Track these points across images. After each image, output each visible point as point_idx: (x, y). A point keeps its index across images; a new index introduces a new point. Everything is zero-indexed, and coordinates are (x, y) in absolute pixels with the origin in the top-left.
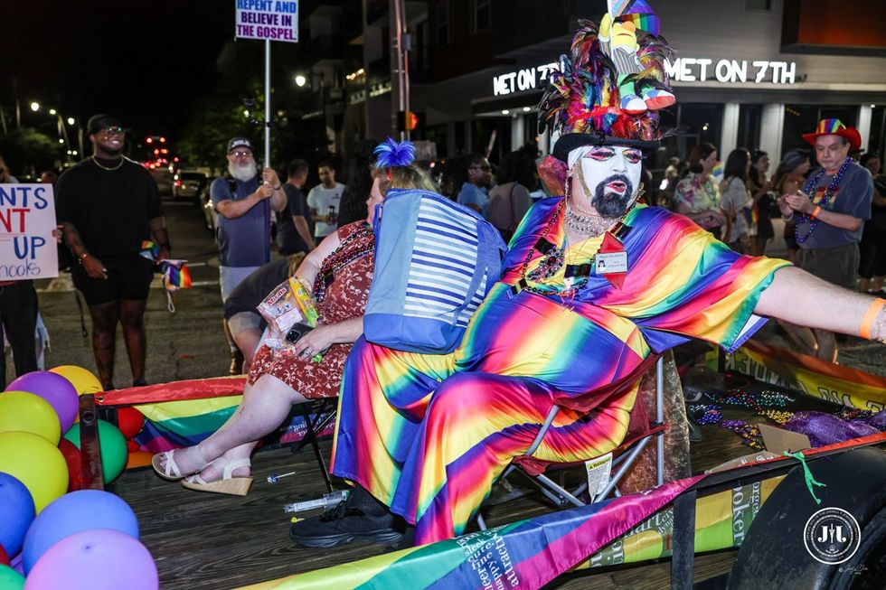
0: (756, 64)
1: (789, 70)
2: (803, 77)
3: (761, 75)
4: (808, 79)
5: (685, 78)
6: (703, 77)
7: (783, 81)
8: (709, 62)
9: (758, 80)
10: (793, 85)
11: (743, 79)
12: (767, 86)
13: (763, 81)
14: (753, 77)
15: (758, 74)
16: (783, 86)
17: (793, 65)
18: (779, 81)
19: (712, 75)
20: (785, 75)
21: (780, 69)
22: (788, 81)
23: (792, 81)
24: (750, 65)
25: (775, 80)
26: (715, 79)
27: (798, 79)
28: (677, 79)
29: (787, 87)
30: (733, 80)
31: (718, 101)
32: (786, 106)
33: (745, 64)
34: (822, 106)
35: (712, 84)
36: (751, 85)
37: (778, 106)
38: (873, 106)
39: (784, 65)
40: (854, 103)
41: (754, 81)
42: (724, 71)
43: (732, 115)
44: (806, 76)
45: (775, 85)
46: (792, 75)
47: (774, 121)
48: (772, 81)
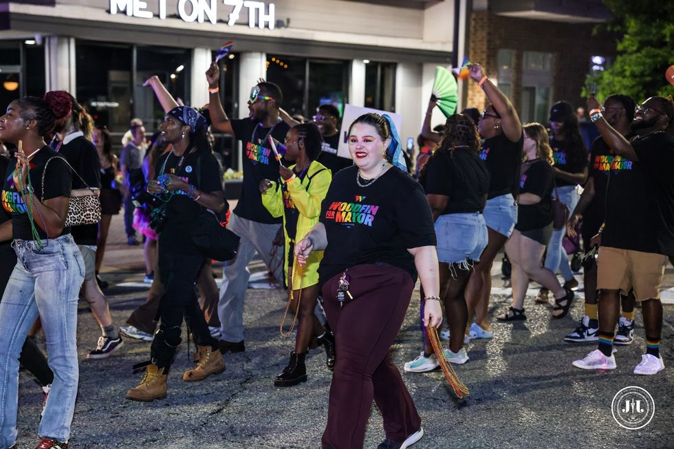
0: (228, 2)
1: (267, 12)
2: (285, 22)
3: (234, 17)
4: (291, 25)
5: (138, 13)
6: (163, 15)
9: (231, 23)
10: (273, 32)
11: (214, 19)
12: (243, 30)
13: (237, 23)
14: (225, 19)
15: (231, 15)
16: (261, 32)
17: (272, 6)
18: (257, 25)
19: (173, 12)
20: (263, 18)
21: (257, 10)
22: (267, 26)
23: (272, 25)
24: (221, 3)
25: (252, 23)
26: (178, 17)
27: (279, 24)
28: (129, 13)
29: (267, 33)
30: (201, 20)
31: (185, 44)
32: (269, 59)
34: (311, 58)
35: (175, 24)
36: (222, 28)
37: (258, 55)
38: (367, 61)
39: (262, 6)
40: (344, 57)
41: (227, 23)
42: (189, 8)
43: (202, 61)
44: (288, 21)
45: (251, 31)
46: (271, 19)
47: (255, 70)
48: (248, 25)
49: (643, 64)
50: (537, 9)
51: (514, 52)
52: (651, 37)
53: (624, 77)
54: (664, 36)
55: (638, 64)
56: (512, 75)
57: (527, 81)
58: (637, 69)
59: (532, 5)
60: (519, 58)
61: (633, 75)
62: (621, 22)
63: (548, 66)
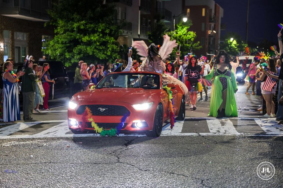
49: (67, 38)
50: (20, 14)
51: (10, 31)
52: (69, 28)
53: (59, 43)
54: (74, 28)
55: (64, 38)
56: (10, 41)
57: (17, 44)
59: (18, 12)
60: (13, 34)
61: (62, 43)
62: (56, 21)
63: (25, 39)
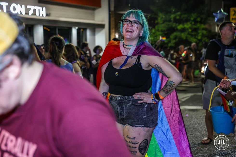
0: (28, 7)
6: (5, 11)
7: (41, 15)
8: (7, 4)
9: (30, 14)
10: (45, 18)
11: (24, 13)
12: (34, 17)
13: (32, 14)
14: (27, 13)
15: (30, 12)
16: (41, 17)
17: (44, 9)
18: (39, 15)
19: (9, 10)
20: (41, 13)
21: (39, 10)
22: (43, 15)
23: (45, 16)
24: (26, 7)
27: (47, 15)
29: (43, 18)
30: (19, 13)
32: (44, 26)
33: (23, 6)
34: (58, 27)
36: (27, 16)
37: (40, 26)
38: (77, 28)
39: (40, 8)
40: (69, 26)
42: (14, 9)
44: (50, 14)
45: (37, 17)
46: (44, 13)
47: (39, 32)
48: (36, 15)
58: (164, 29)
